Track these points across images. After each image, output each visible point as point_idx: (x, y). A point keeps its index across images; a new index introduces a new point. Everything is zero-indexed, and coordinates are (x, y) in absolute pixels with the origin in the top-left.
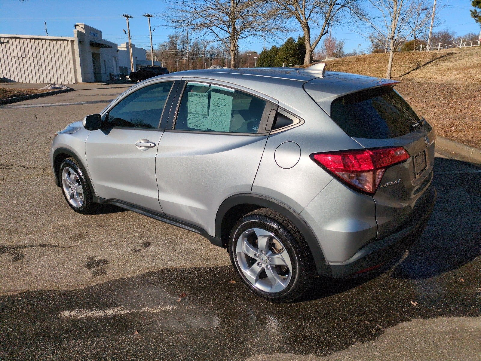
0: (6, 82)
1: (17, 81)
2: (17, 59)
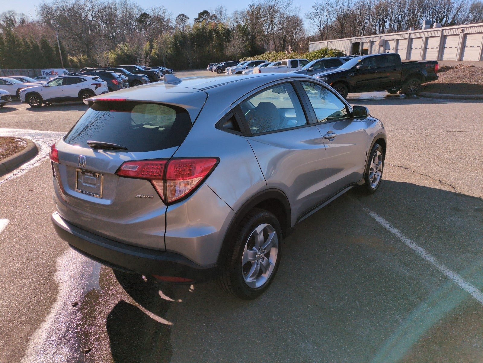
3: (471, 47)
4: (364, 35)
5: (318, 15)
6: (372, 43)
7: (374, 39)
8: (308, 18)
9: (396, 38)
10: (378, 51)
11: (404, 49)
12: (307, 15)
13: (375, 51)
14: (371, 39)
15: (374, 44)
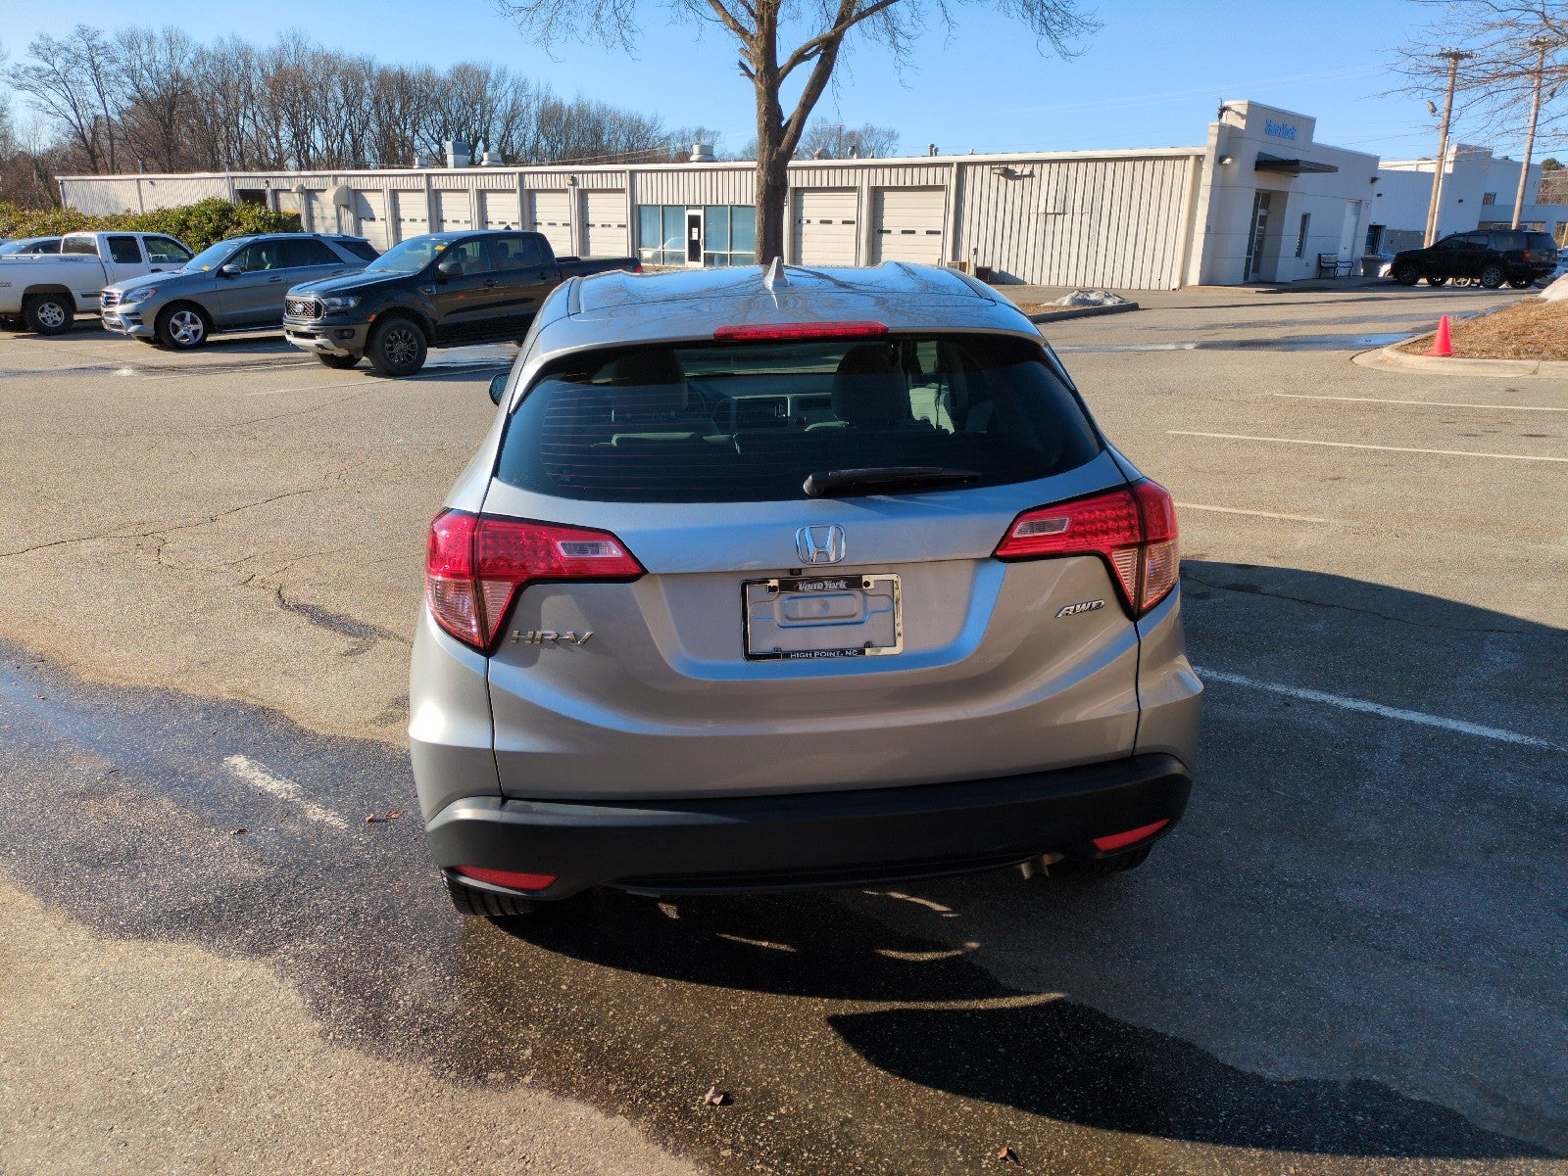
0: (1004, 283)
1: (1028, 279)
2: (1042, 218)
3: (603, 226)
4: (244, 169)
5: (61, 80)
6: (309, 195)
7: (313, 184)
8: (21, 87)
9: (387, 184)
10: (336, 221)
11: (419, 220)
12: (14, 76)
13: (323, 222)
14: (301, 181)
15: (316, 199)
